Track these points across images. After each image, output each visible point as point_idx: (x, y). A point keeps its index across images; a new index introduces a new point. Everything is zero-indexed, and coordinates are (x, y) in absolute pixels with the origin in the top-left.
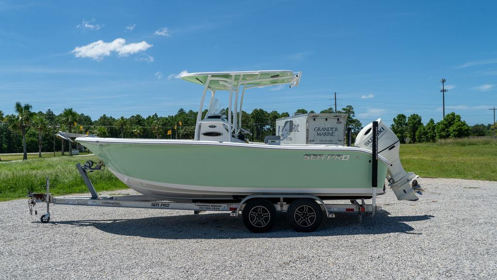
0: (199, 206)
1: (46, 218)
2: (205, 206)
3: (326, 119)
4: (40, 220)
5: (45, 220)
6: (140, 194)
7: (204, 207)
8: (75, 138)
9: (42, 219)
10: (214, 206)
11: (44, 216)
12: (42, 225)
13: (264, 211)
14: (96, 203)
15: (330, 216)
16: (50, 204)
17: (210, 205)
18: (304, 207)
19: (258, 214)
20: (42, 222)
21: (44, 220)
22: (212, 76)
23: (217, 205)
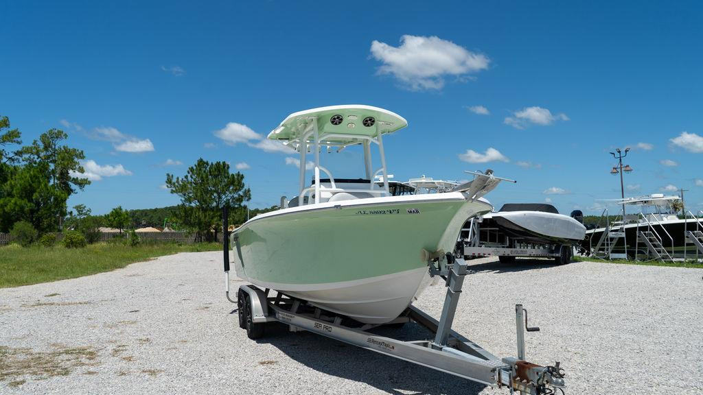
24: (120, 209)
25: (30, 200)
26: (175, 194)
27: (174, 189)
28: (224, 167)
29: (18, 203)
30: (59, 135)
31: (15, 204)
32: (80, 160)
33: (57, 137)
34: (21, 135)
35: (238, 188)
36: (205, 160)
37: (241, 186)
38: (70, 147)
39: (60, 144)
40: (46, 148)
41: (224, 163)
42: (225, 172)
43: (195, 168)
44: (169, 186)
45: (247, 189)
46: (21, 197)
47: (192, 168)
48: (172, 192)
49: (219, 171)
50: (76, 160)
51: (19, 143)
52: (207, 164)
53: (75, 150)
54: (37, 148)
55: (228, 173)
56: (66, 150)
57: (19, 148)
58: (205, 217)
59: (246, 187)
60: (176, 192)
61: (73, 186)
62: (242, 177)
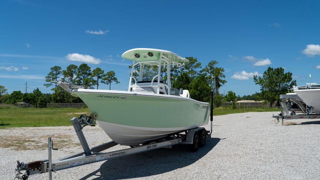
7: (174, 142)
10: (177, 140)
19: (196, 141)
24: (232, 92)
25: (197, 90)
26: (258, 85)
27: (257, 82)
28: (281, 70)
29: (193, 91)
30: (214, 63)
31: (192, 92)
32: (222, 72)
33: (214, 64)
34: (201, 65)
35: (288, 80)
36: (271, 68)
37: (290, 79)
38: (219, 67)
39: (215, 66)
40: (211, 69)
41: (281, 68)
42: (281, 73)
43: (267, 72)
44: (255, 81)
45: (294, 81)
46: (194, 89)
47: (266, 72)
48: (256, 84)
49: (278, 72)
50: (221, 72)
51: (201, 67)
52: (273, 69)
53: (220, 68)
54: (207, 69)
55: (283, 73)
56: (217, 69)
57: (200, 69)
58: (271, 95)
59: (293, 80)
60: (258, 83)
61: (221, 84)
62: (291, 74)
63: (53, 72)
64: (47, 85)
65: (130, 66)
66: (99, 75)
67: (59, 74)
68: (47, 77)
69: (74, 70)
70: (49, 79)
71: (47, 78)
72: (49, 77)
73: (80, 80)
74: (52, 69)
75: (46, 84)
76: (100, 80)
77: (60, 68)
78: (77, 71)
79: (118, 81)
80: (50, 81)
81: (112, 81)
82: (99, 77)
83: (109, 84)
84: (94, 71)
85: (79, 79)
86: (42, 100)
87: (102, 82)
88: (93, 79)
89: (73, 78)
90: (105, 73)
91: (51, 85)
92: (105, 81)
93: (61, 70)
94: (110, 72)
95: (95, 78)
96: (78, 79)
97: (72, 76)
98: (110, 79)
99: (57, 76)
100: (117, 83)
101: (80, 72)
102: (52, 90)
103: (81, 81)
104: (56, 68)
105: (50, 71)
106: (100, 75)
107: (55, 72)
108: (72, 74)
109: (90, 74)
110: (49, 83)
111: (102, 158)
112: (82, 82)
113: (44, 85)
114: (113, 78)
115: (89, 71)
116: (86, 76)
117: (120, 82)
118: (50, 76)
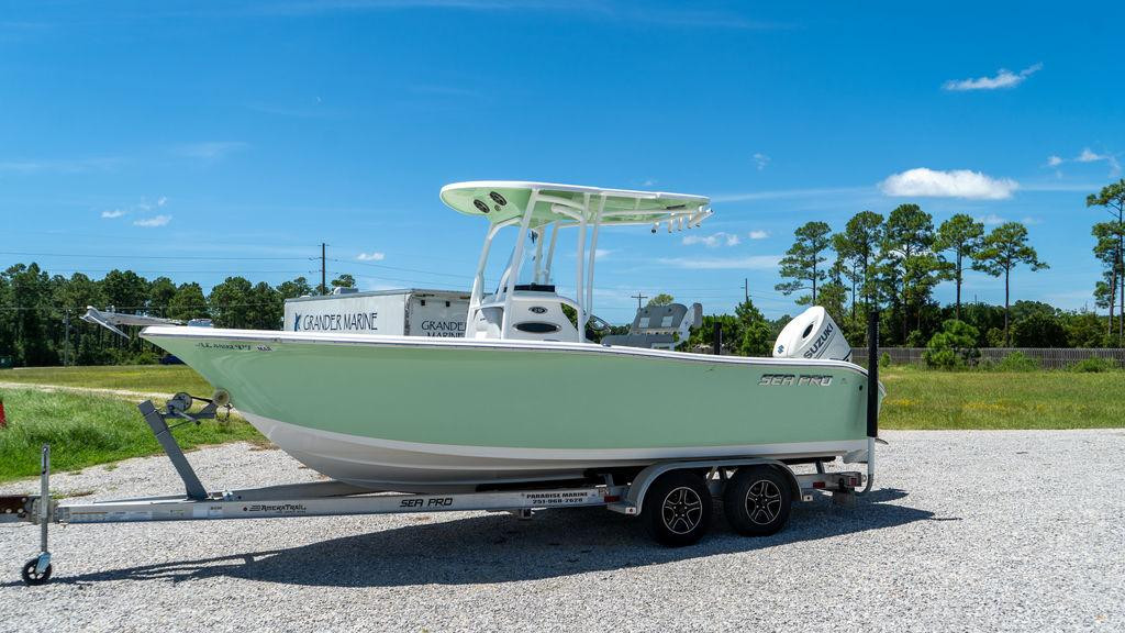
0: (533, 496)
1: (41, 569)
2: (547, 496)
3: (448, 304)
4: (19, 577)
5: (36, 575)
6: (328, 479)
7: (547, 499)
8: (140, 328)
9: (25, 572)
10: (571, 495)
11: (34, 563)
12: (25, 592)
13: (691, 498)
14: (220, 512)
15: (806, 499)
16: (51, 526)
17: (561, 492)
18: (760, 484)
19: (678, 506)
20: (28, 581)
21: (32, 576)
22: (541, 193)
23: (577, 491)
63: (804, 244)
64: (785, 287)
65: (1094, 197)
66: (964, 244)
67: (822, 246)
68: (784, 261)
69: (871, 232)
70: (794, 266)
71: (787, 265)
72: (791, 260)
73: (894, 264)
74: (798, 232)
75: (783, 285)
76: (967, 262)
77: (824, 227)
78: (882, 235)
79: (1039, 261)
80: (792, 273)
81: (1013, 261)
82: (966, 251)
83: (1003, 275)
84: (943, 228)
85: (889, 262)
86: (757, 336)
87: (976, 268)
88: (942, 256)
89: (870, 260)
90: (988, 233)
91: (797, 285)
92: (987, 263)
93: (828, 236)
94: (1006, 226)
95: (950, 255)
96: (885, 261)
97: (866, 252)
98: (1004, 254)
99: (818, 256)
100: (1034, 270)
101: (891, 236)
102: (798, 302)
103: (898, 267)
104: (814, 230)
105: (793, 240)
106: (969, 242)
107: (808, 243)
108: (865, 244)
109: (927, 242)
110: (791, 280)
111: (212, 512)
112: (900, 272)
113: (777, 288)
114: (1017, 249)
115: (928, 229)
116: (914, 248)
117: (1048, 264)
118: (794, 257)
